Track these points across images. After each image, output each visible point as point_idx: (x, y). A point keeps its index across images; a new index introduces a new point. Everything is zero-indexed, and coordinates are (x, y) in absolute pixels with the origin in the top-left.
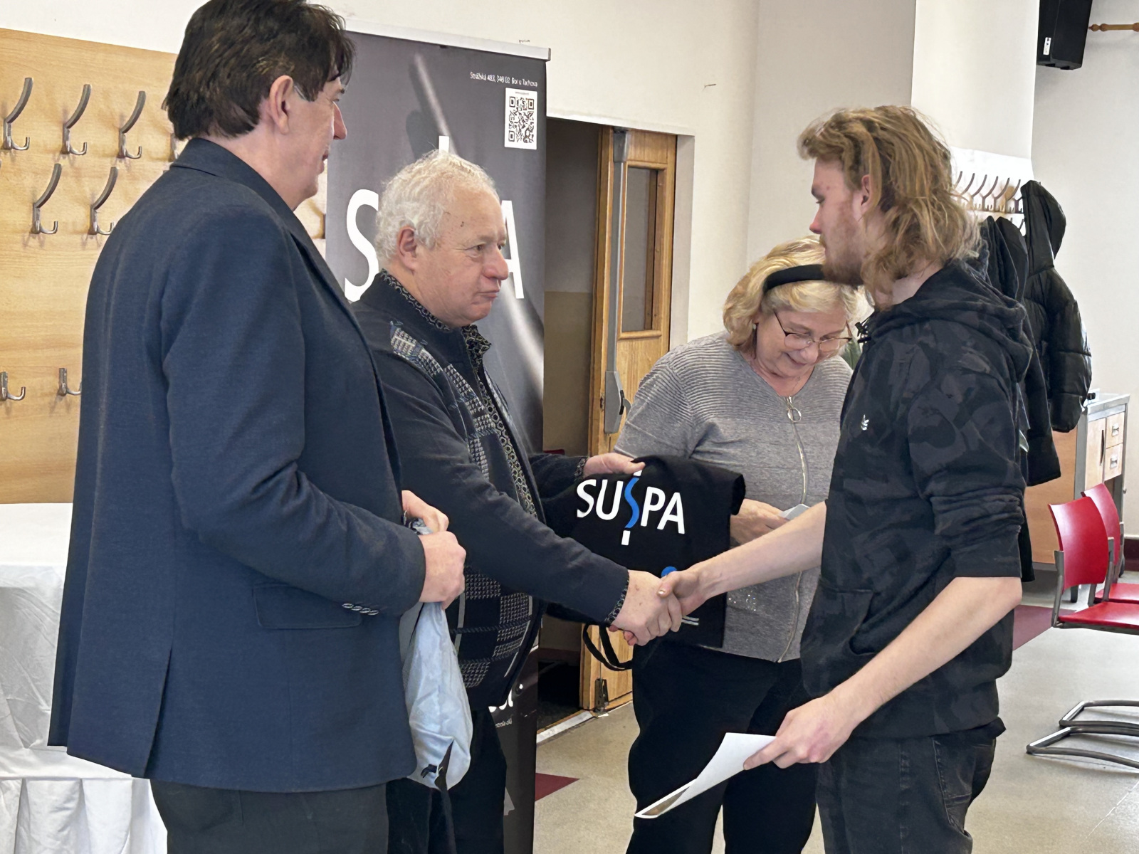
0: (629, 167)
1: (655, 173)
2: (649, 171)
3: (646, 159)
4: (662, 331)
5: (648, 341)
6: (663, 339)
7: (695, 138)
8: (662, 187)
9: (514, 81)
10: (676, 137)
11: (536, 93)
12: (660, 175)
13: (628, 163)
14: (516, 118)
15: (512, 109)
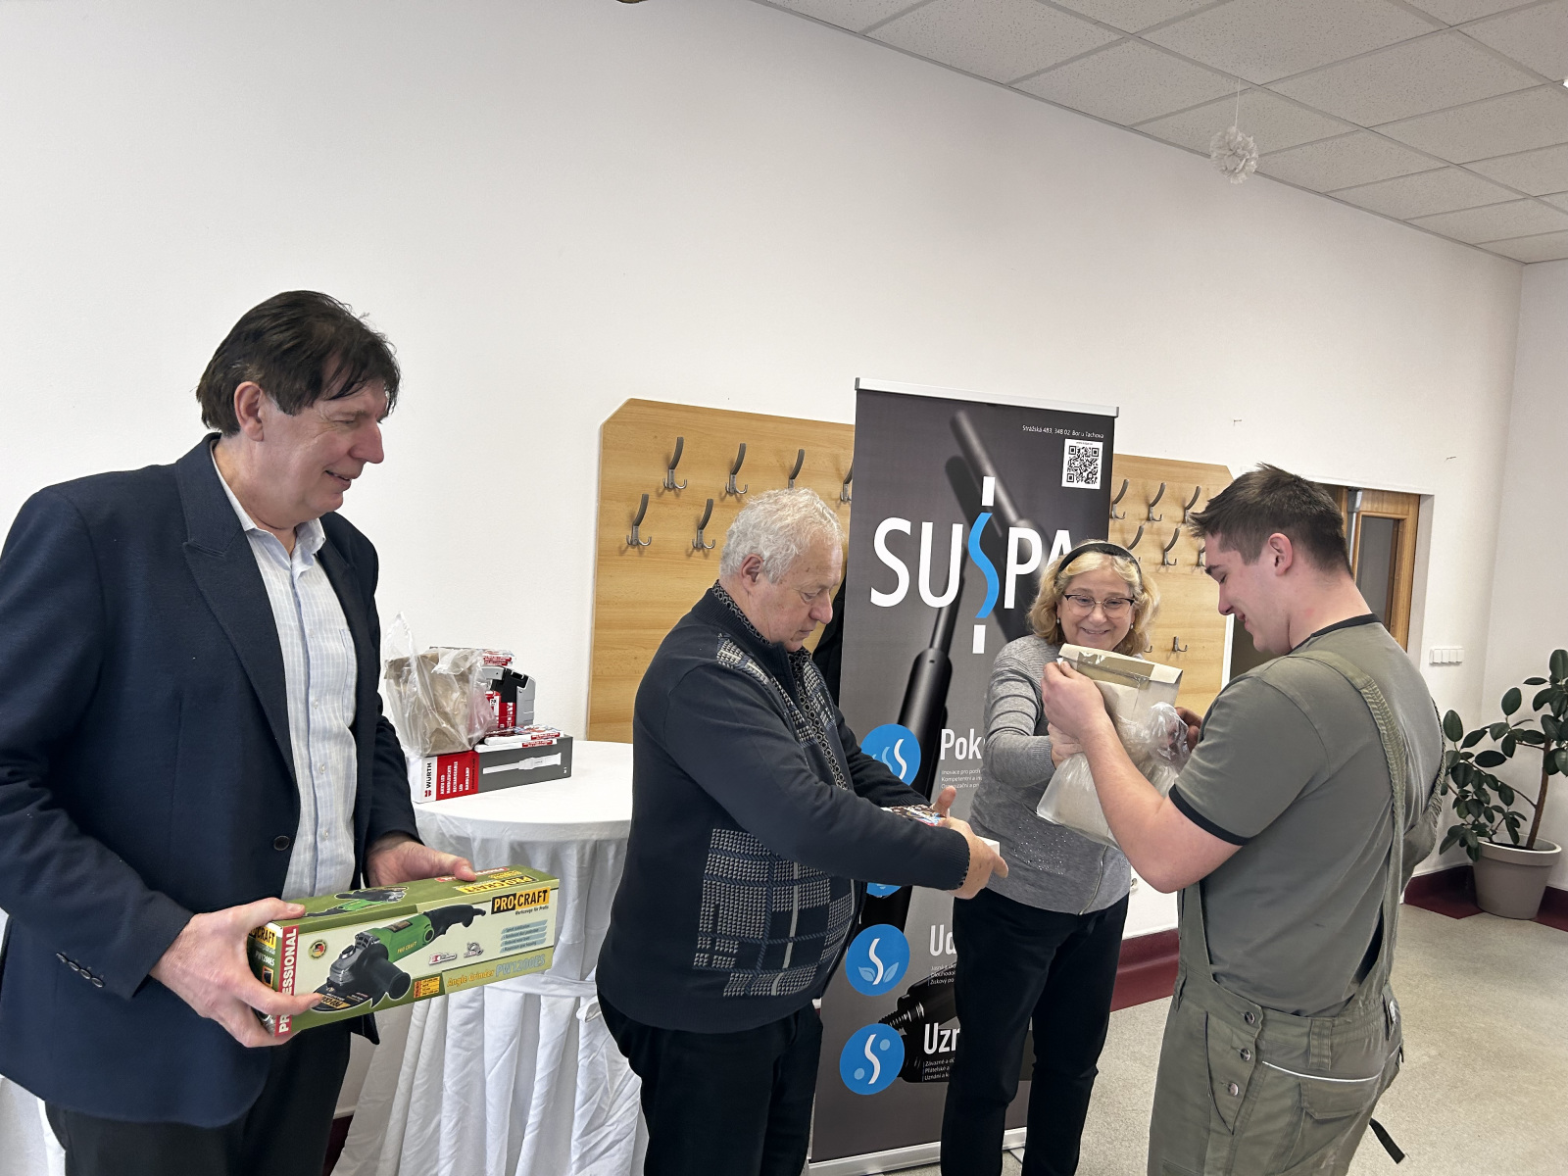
0: (1364, 516)
1: (1398, 522)
2: (1392, 521)
3: (1384, 511)
7: (1435, 498)
8: (1402, 533)
9: (1074, 433)
10: (1420, 495)
11: (1101, 444)
12: (1401, 523)
13: (1362, 514)
14: (1077, 464)
15: (1072, 456)
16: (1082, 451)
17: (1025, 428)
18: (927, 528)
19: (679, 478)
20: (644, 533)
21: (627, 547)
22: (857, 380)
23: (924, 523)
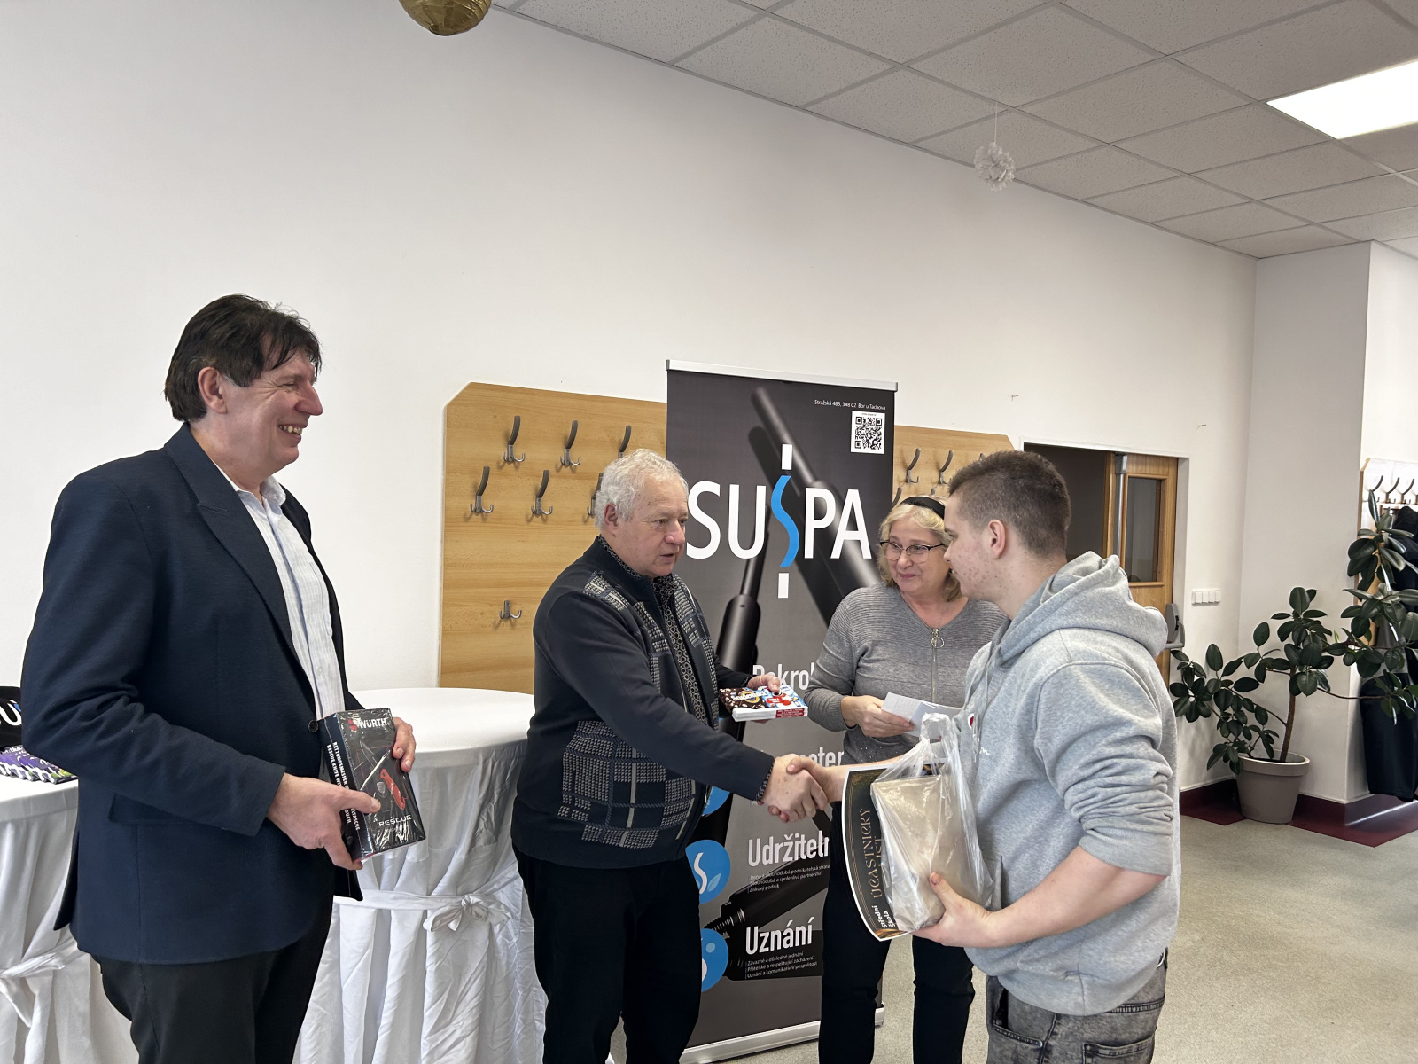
0: (1131, 477)
1: (1160, 482)
2: (1155, 481)
3: (1148, 472)
4: (1165, 580)
5: (1152, 589)
6: (1166, 589)
7: (1191, 460)
8: (1164, 491)
9: (860, 406)
10: (1177, 459)
11: (884, 415)
12: (1163, 483)
13: (1128, 475)
14: (863, 432)
15: (859, 426)
16: (867, 421)
17: (817, 402)
18: (734, 490)
19: (518, 451)
20: (487, 501)
21: (471, 515)
22: (668, 362)
23: (731, 486)
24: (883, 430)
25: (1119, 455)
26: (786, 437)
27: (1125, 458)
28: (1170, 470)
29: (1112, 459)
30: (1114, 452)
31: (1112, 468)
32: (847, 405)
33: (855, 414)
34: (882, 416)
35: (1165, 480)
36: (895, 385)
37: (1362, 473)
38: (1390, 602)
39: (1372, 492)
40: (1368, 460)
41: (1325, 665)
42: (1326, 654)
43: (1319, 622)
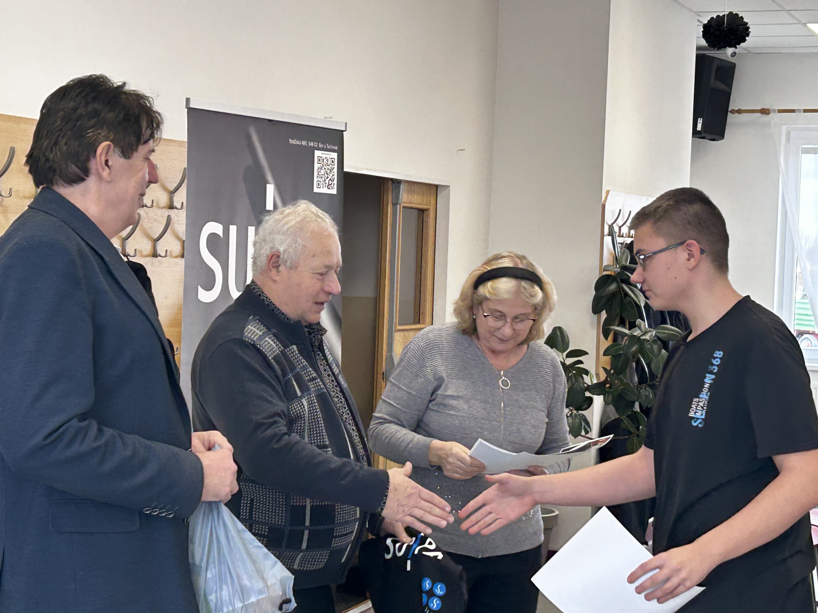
0: (404, 207)
1: (422, 212)
2: (417, 211)
3: (415, 202)
7: (451, 188)
8: (427, 222)
9: (321, 146)
10: (437, 186)
11: (336, 154)
12: (425, 214)
13: (403, 205)
14: (322, 172)
15: (319, 165)
16: (325, 160)
17: (291, 141)
18: (233, 229)
22: (188, 100)
23: (231, 226)
24: (335, 170)
25: (397, 183)
26: (269, 177)
27: (402, 186)
28: (432, 199)
29: (390, 187)
30: (392, 179)
31: (390, 198)
32: (311, 144)
33: (317, 153)
34: (335, 155)
35: (427, 210)
36: (344, 125)
37: (604, 206)
38: (647, 337)
39: (611, 227)
40: (608, 192)
41: (586, 406)
42: (588, 394)
43: (581, 362)
